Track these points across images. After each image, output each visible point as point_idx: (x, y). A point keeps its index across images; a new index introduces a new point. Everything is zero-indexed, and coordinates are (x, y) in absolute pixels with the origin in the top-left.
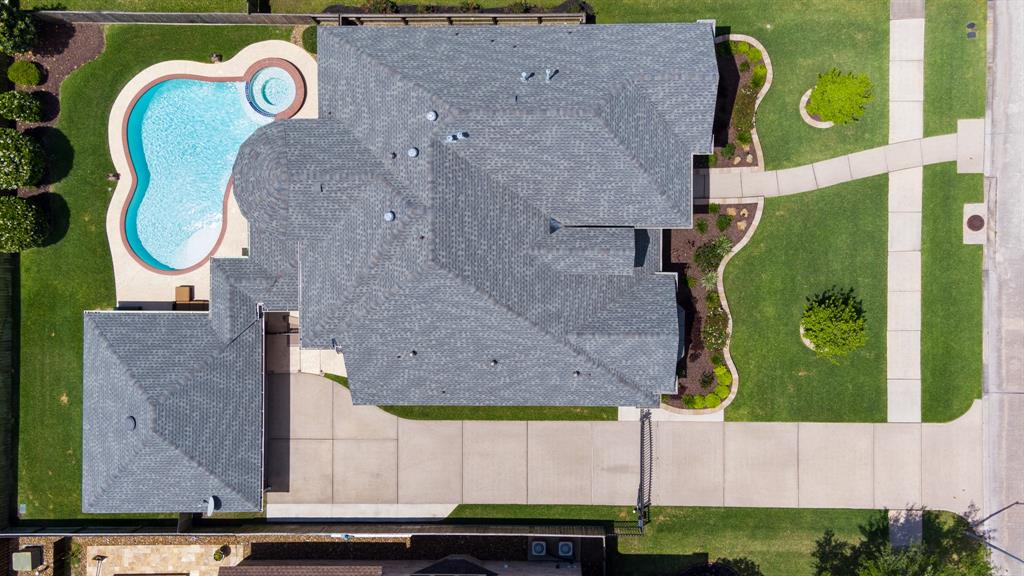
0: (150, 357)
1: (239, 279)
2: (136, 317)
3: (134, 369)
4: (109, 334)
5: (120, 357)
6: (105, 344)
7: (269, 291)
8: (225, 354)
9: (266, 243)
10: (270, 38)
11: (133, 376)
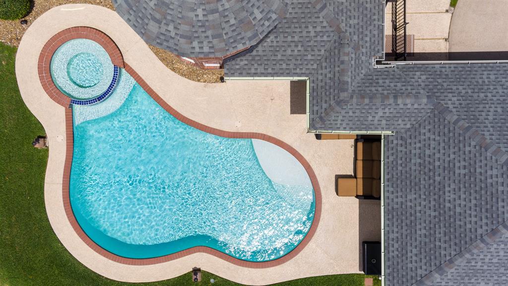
0: (458, 210)
1: (342, 86)
2: (391, 236)
3: (480, 231)
4: (419, 272)
5: (460, 254)
6: (437, 277)
7: (356, 48)
8: (451, 107)
9: (289, 52)
10: (13, 73)
11: (494, 232)
